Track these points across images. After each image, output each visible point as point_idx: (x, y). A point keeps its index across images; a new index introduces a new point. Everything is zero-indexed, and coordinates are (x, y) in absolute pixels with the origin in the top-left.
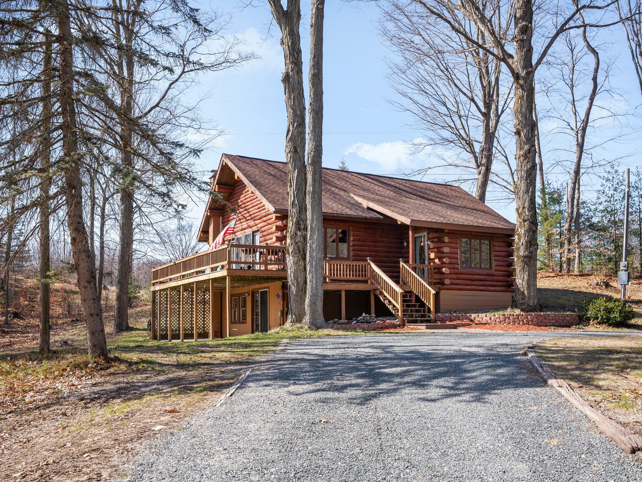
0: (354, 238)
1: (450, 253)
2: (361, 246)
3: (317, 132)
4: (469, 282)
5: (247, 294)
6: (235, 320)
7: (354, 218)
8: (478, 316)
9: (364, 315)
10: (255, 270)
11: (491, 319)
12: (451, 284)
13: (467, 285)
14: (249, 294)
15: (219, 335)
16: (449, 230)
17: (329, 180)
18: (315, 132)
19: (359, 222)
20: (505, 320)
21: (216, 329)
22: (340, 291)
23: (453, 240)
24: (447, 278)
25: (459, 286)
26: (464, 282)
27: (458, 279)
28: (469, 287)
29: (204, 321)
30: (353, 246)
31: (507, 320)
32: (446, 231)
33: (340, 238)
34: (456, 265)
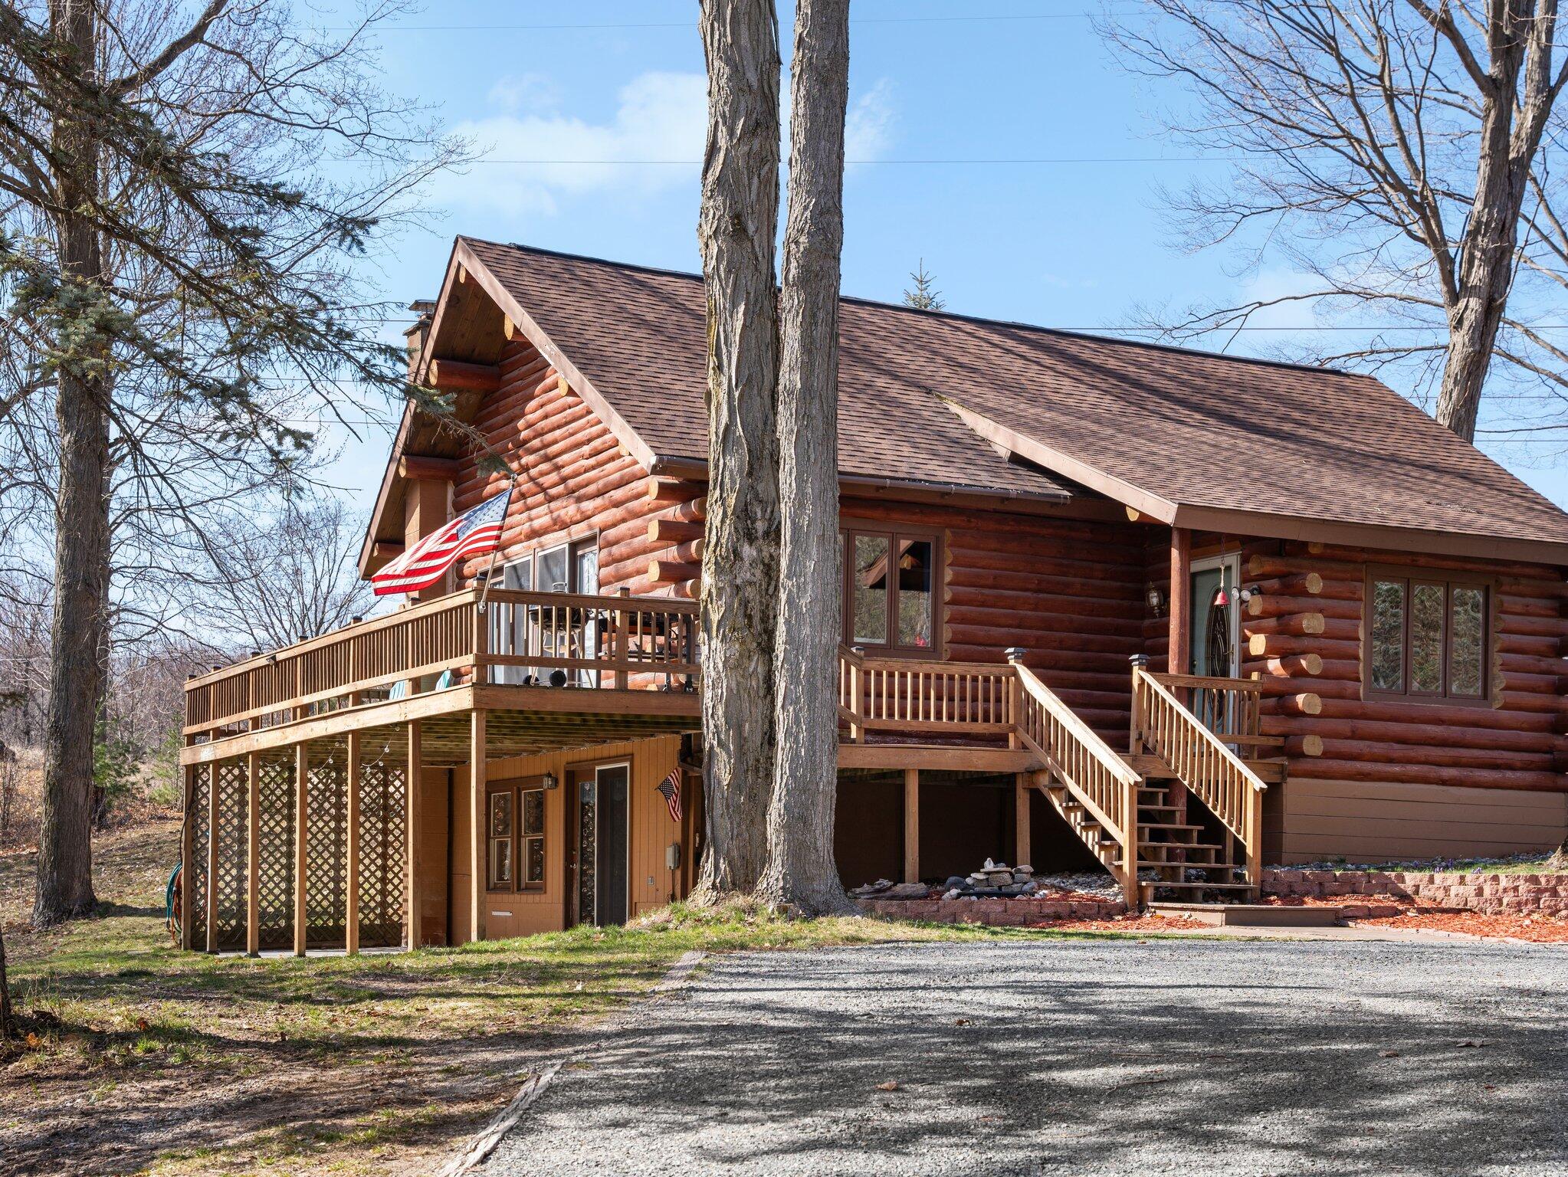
0: (956, 574)
1: (1326, 635)
2: (983, 604)
3: (822, 154)
4: (1398, 750)
5: (547, 782)
6: (500, 878)
7: (958, 495)
8: (1431, 880)
9: (989, 865)
10: (581, 689)
11: (1480, 892)
12: (1327, 755)
13: (1390, 761)
14: (556, 781)
15: (441, 934)
16: (1326, 546)
17: (866, 348)
18: (814, 157)
19: (979, 513)
20: (1537, 900)
21: (428, 913)
22: (901, 773)
23: (1338, 587)
24: (1313, 733)
25: (1359, 765)
26: (1379, 748)
27: (1354, 736)
28: (1396, 769)
29: (384, 880)
30: (954, 602)
31: (1545, 899)
32: (1313, 551)
33: (903, 571)
34: (1350, 684)
